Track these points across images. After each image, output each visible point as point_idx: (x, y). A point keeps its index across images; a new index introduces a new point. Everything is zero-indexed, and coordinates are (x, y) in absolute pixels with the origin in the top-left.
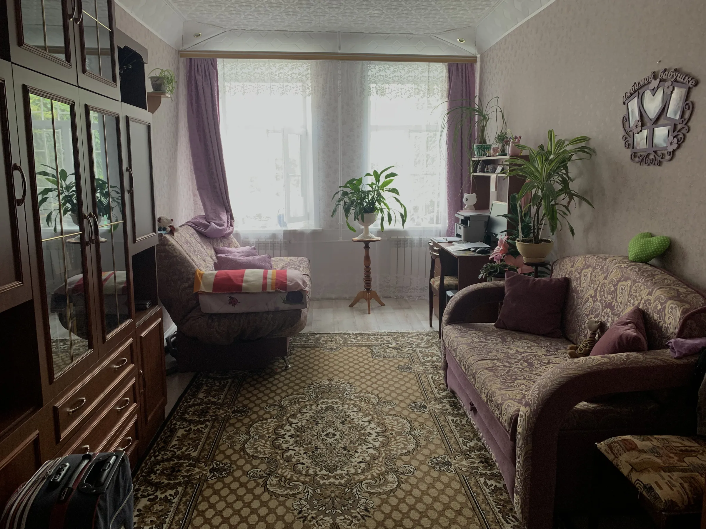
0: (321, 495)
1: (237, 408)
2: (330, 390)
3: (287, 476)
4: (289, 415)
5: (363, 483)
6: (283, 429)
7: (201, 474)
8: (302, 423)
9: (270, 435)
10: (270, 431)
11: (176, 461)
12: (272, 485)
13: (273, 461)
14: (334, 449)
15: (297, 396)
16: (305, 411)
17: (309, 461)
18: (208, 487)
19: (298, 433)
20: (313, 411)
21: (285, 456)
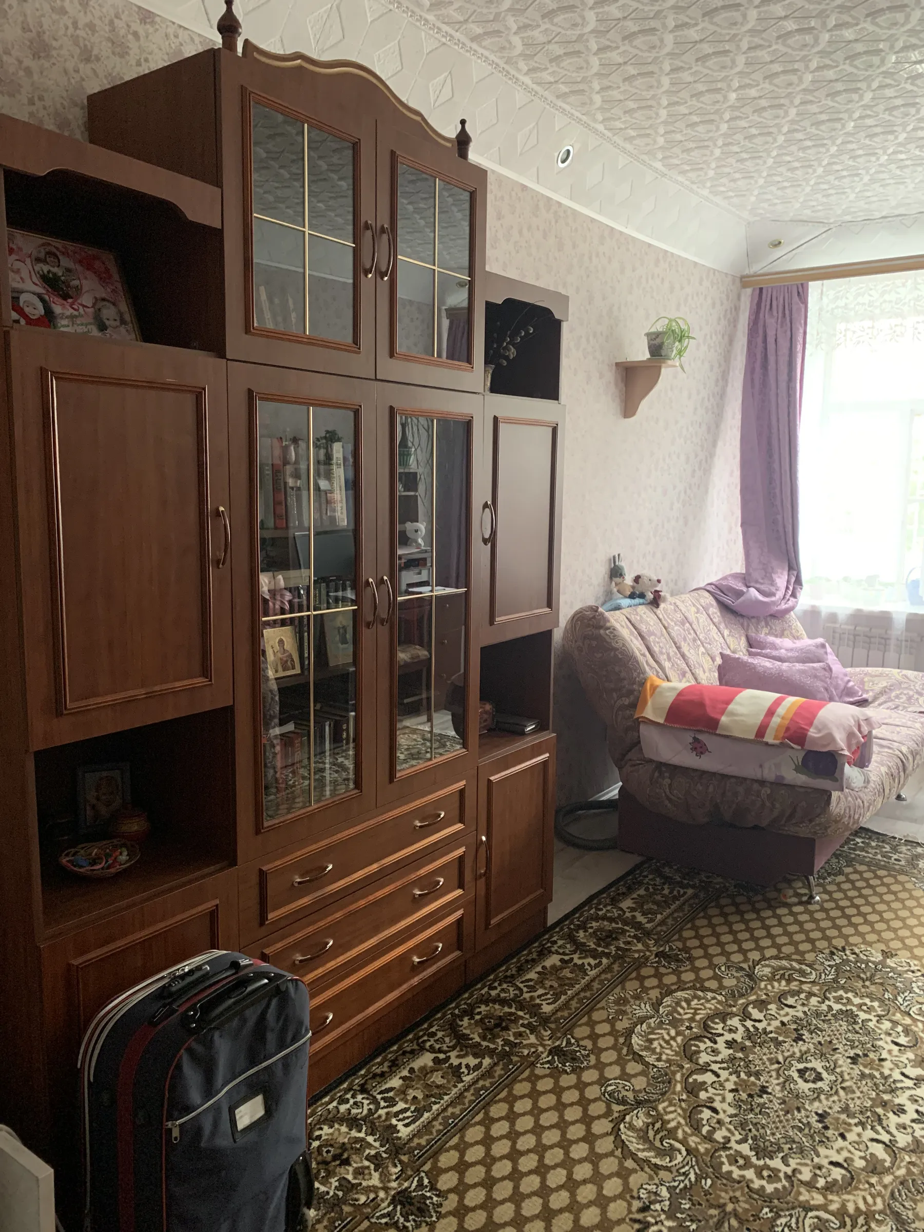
0: (707, 1193)
1: (671, 948)
2: (873, 976)
3: (669, 1122)
4: (753, 998)
5: (810, 1214)
6: (724, 1021)
7: (533, 1050)
8: (769, 1024)
9: (693, 1025)
10: (698, 1017)
11: (513, 1010)
12: (631, 1127)
13: (664, 1079)
14: (798, 1109)
15: (795, 964)
16: (790, 1001)
17: (732, 1111)
18: (528, 1079)
19: (748, 1043)
20: (806, 1009)
21: (691, 1080)
